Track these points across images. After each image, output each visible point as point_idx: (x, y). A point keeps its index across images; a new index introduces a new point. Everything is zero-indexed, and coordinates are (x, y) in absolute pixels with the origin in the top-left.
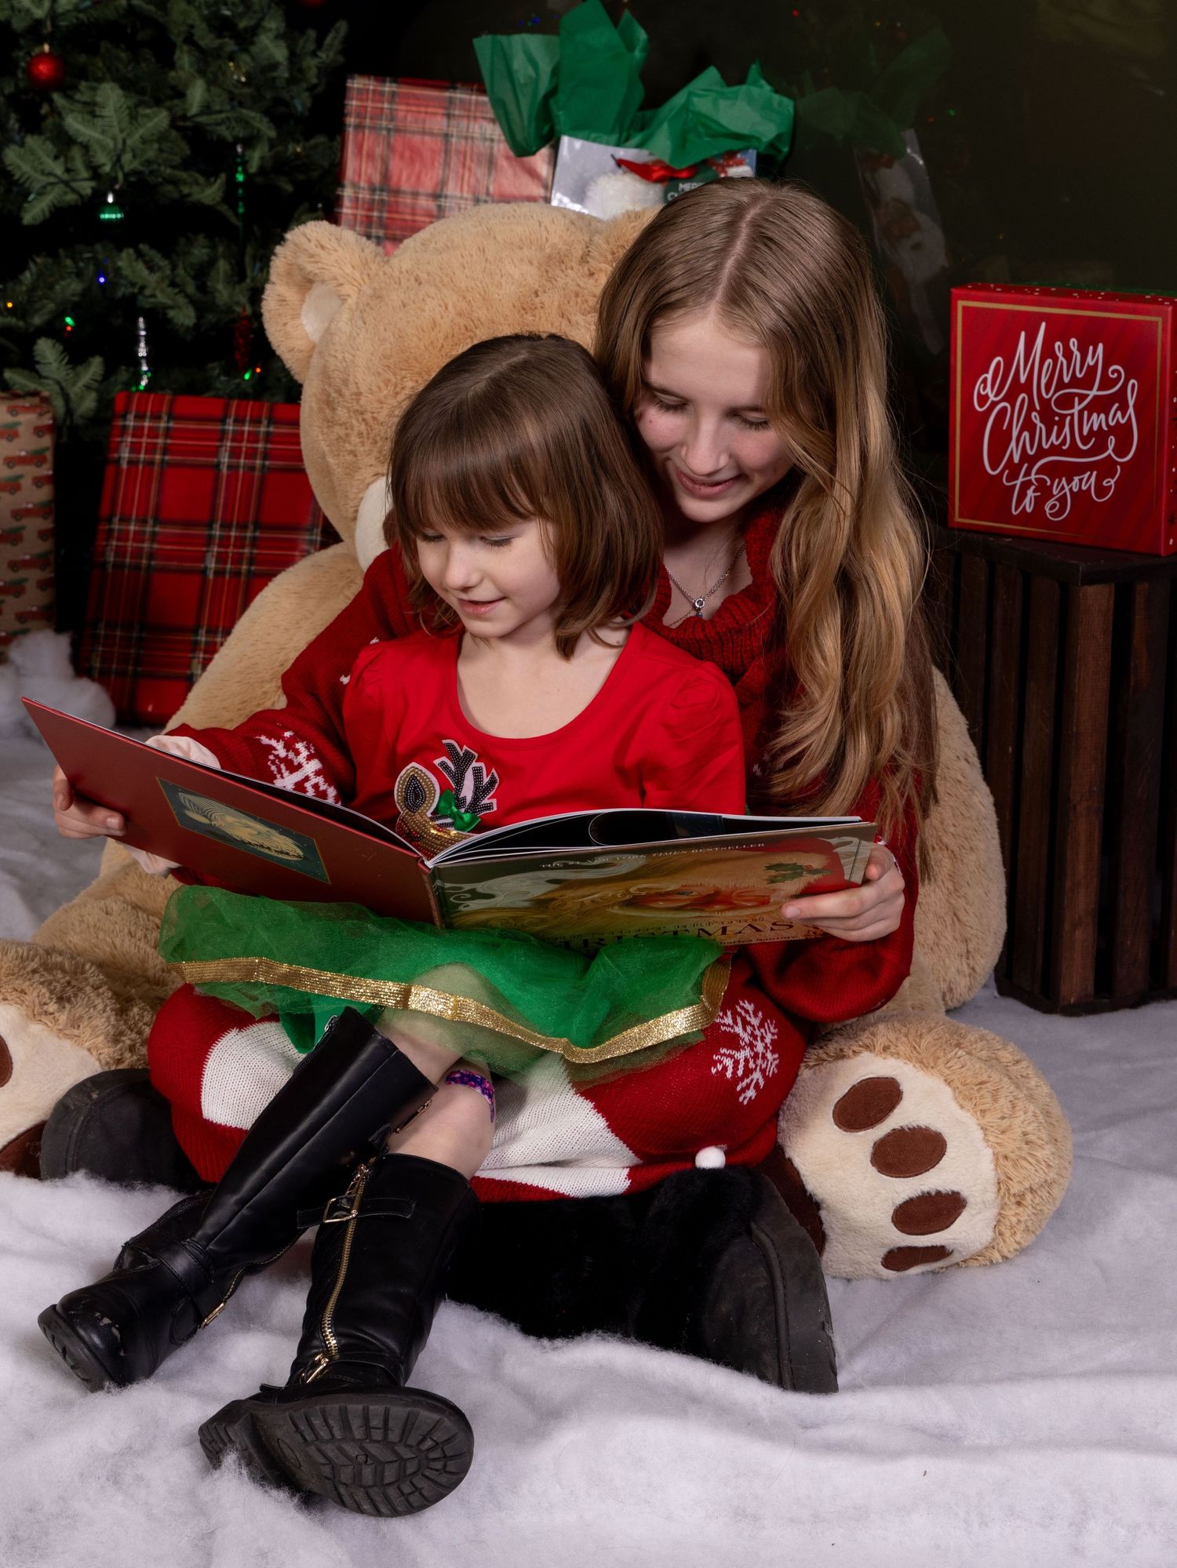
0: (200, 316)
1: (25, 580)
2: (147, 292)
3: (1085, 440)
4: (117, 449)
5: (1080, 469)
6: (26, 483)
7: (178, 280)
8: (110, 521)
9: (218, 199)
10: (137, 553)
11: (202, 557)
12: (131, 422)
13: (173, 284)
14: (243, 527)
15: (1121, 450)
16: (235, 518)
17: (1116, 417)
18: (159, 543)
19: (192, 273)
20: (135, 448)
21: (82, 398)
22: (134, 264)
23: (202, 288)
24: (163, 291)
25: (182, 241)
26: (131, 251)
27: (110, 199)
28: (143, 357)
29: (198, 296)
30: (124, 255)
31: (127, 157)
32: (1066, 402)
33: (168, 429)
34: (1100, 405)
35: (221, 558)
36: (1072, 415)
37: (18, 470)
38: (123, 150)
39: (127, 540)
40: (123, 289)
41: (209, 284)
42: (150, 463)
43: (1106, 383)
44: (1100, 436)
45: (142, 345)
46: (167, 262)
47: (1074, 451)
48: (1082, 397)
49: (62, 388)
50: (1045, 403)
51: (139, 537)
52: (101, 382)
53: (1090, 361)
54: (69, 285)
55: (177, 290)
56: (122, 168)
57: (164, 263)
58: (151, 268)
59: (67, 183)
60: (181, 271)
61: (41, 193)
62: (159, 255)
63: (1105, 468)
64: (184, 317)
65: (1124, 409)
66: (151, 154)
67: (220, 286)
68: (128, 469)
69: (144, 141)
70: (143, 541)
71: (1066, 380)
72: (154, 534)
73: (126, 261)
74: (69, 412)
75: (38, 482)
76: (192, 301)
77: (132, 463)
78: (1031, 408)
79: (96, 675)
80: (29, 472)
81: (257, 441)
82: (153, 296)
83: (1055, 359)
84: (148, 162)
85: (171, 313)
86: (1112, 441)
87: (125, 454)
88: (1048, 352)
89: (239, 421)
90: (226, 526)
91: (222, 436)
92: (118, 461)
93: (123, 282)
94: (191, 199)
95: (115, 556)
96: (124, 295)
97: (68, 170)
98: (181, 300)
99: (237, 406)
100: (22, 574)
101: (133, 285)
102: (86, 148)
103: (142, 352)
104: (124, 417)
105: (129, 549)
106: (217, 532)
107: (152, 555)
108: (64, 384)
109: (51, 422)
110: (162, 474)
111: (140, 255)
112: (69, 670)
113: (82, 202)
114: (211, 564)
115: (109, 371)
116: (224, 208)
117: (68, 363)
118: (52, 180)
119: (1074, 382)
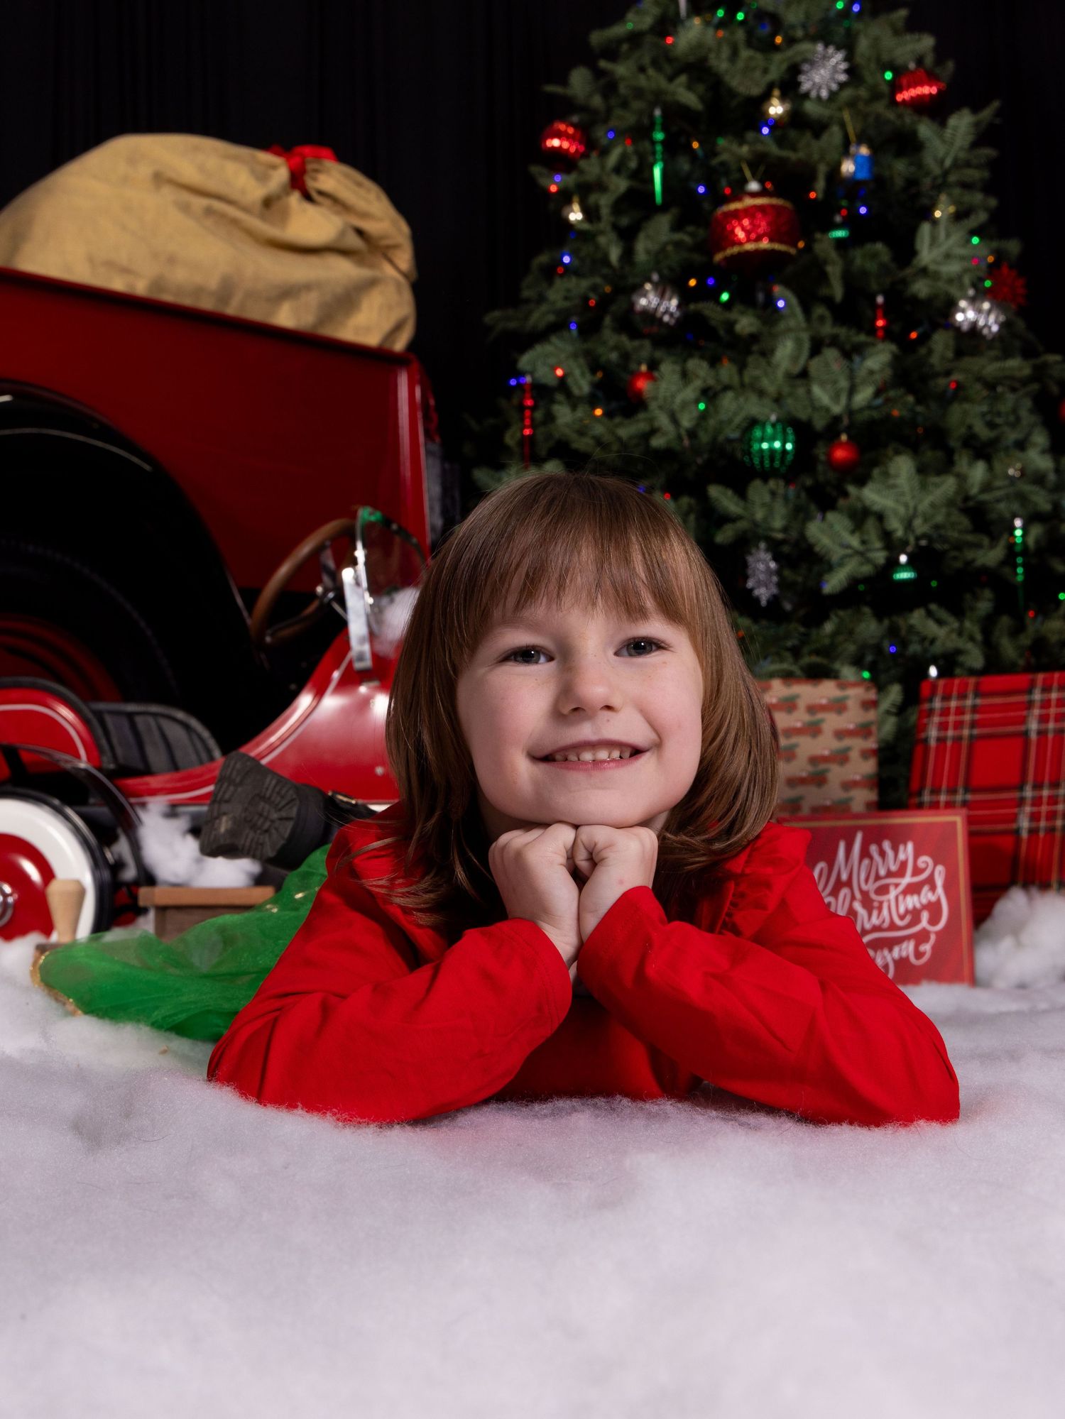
3: (902, 918)
4: (926, 730)
5: (899, 941)
6: (854, 755)
11: (1014, 819)
14: (1055, 786)
15: (934, 920)
17: (927, 896)
20: (943, 726)
31: (918, 523)
32: (883, 890)
34: (913, 889)
35: (1035, 817)
36: (889, 901)
37: (847, 742)
38: (914, 516)
42: (958, 740)
43: (916, 871)
44: (915, 915)
47: (893, 927)
48: (897, 885)
50: (865, 894)
53: (902, 856)
56: (913, 531)
59: (861, 554)
63: (922, 937)
65: (933, 888)
66: (939, 518)
68: (937, 746)
69: (933, 505)
71: (882, 872)
72: (964, 801)
75: (865, 754)
77: (942, 741)
78: (853, 898)
80: (858, 744)
83: (871, 858)
84: (937, 527)
86: (925, 916)
87: (933, 733)
88: (865, 853)
90: (1038, 786)
91: (1029, 705)
92: (926, 740)
97: (863, 542)
102: (880, 517)
110: (970, 746)
114: (1024, 823)
118: (849, 551)
119: (890, 874)
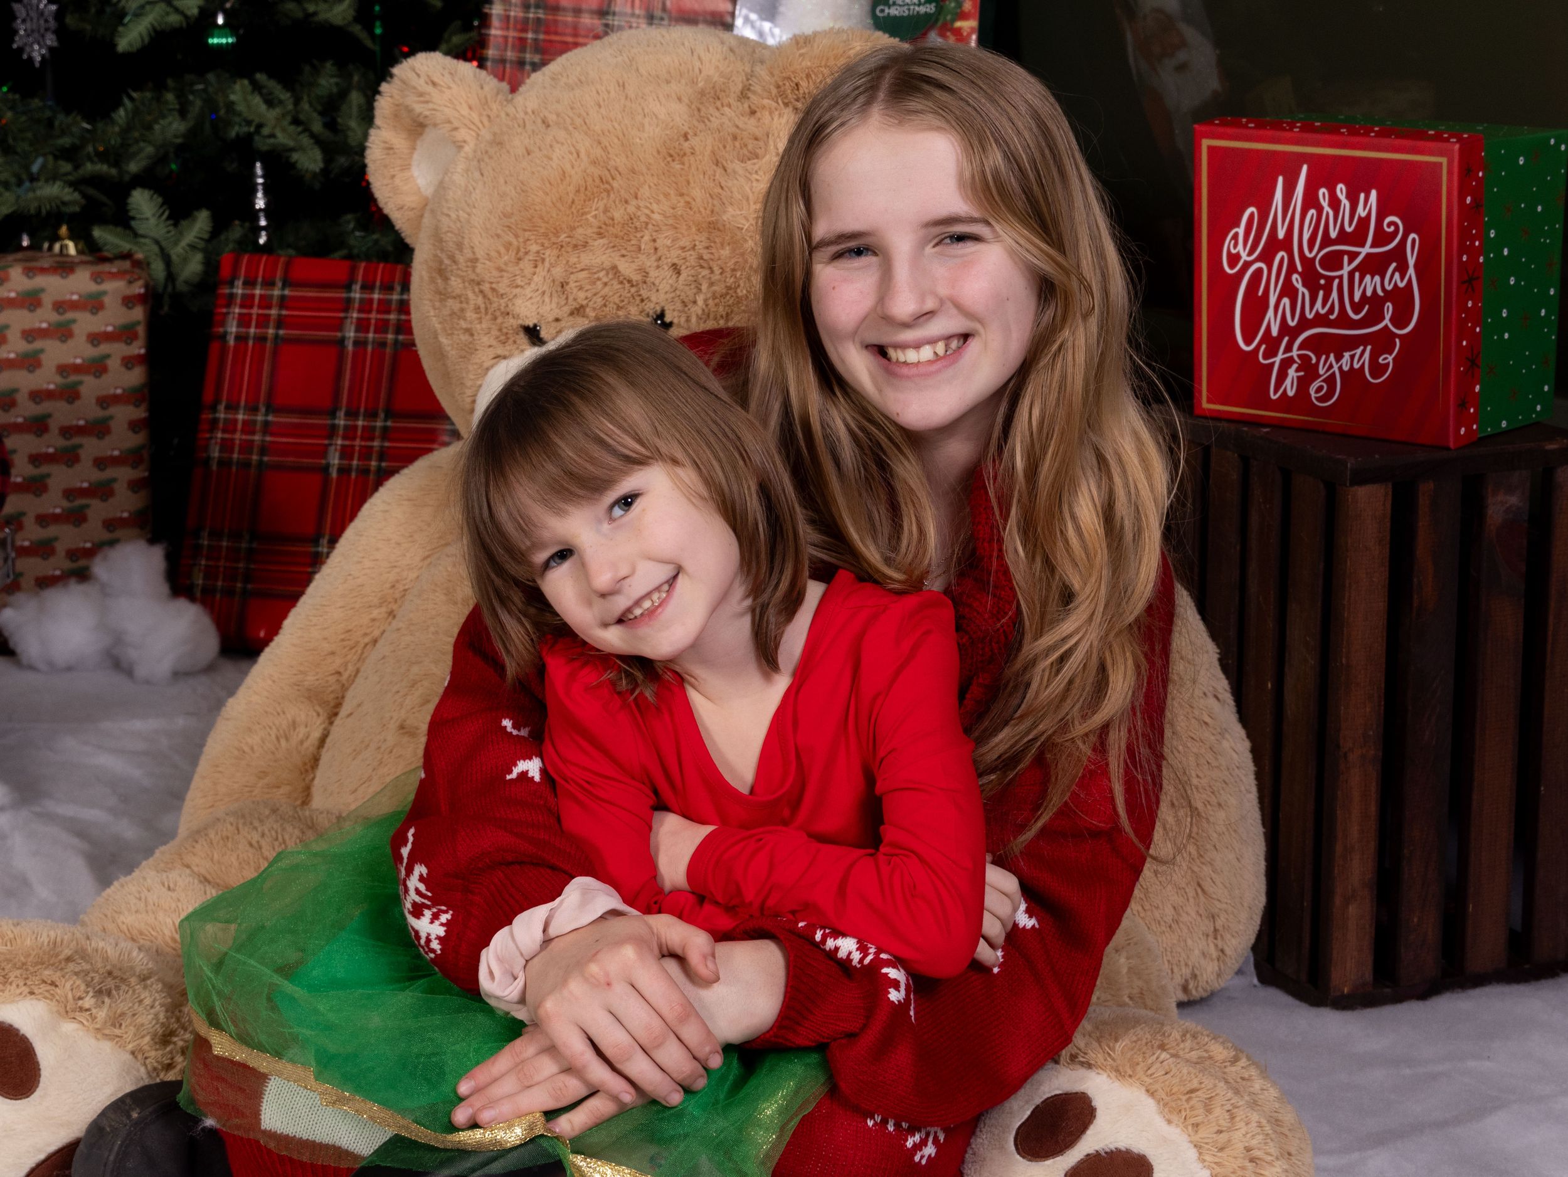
0: (328, 159)
1: (114, 480)
2: (266, 131)
3: (1357, 308)
4: (223, 323)
5: (1351, 343)
6: (114, 364)
7: (302, 117)
8: (214, 408)
9: (350, 18)
10: (247, 447)
11: (323, 452)
12: (239, 290)
13: (296, 121)
14: (372, 415)
15: (1400, 319)
16: (363, 405)
17: (1393, 279)
18: (272, 435)
19: (319, 108)
20: (244, 321)
21: (185, 260)
22: (250, 97)
23: (332, 125)
24: (284, 130)
25: (307, 69)
26: (246, 82)
27: (220, 20)
28: (260, 210)
29: (327, 135)
30: (237, 87)
32: (1333, 261)
33: (282, 298)
34: (1374, 266)
35: (346, 453)
36: (1341, 277)
37: (104, 348)
39: (234, 431)
40: (237, 128)
41: (339, 120)
42: (261, 339)
43: (1382, 238)
44: (1375, 303)
45: (260, 195)
46: (288, 95)
47: (1344, 321)
48: (1353, 256)
49: (162, 249)
50: (1308, 263)
51: (249, 428)
52: (208, 241)
53: (1361, 212)
54: (170, 124)
55: (300, 129)
57: (285, 96)
58: (270, 103)
60: (305, 106)
61: (139, 14)
62: (279, 87)
63: (1382, 342)
64: (310, 160)
65: (1402, 269)
67: (353, 124)
68: (235, 346)
70: (253, 433)
71: (1333, 234)
72: (266, 423)
73: (239, 94)
74: (171, 277)
75: (128, 362)
76: (317, 140)
77: (241, 339)
78: (1292, 268)
79: (198, 594)
80: (117, 351)
81: (388, 312)
82: (273, 136)
83: (1320, 209)
85: (295, 156)
86: (1390, 309)
87: (232, 328)
88: (1311, 201)
89: (367, 287)
90: (352, 414)
91: (347, 305)
92: (224, 337)
93: (237, 119)
94: (316, 19)
95: (221, 451)
96: (238, 135)
98: (305, 140)
99: (365, 268)
100: (110, 473)
101: (249, 123)
103: (260, 203)
104: (231, 284)
105: (237, 442)
106: (341, 422)
107: (264, 450)
108: (164, 244)
109: (142, 291)
110: (275, 352)
111: (257, 87)
112: (164, 589)
113: (188, 24)
114: (334, 460)
115: (219, 227)
116: (357, 29)
117: (168, 218)
119: (1343, 237)
